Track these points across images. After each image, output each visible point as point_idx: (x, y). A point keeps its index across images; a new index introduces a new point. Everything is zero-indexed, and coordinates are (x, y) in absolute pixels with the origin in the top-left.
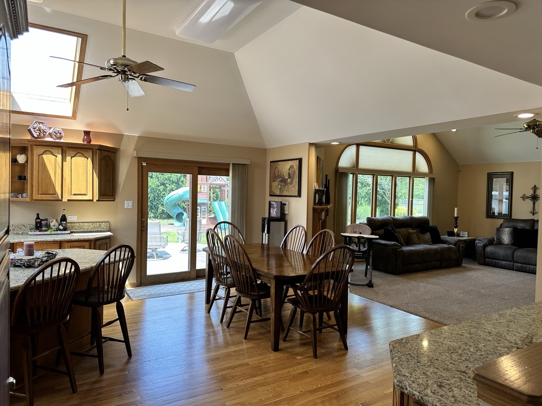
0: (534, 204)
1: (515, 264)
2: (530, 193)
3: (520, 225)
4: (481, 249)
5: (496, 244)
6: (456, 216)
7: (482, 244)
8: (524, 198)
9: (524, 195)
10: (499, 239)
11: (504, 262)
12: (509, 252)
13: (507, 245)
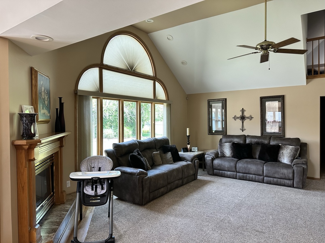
0: (243, 123)
1: (238, 174)
2: (239, 114)
3: (236, 140)
4: (210, 162)
5: (220, 157)
6: (188, 134)
7: (211, 158)
8: (235, 118)
9: (235, 116)
10: (222, 153)
11: (229, 173)
12: (232, 164)
13: (229, 157)
